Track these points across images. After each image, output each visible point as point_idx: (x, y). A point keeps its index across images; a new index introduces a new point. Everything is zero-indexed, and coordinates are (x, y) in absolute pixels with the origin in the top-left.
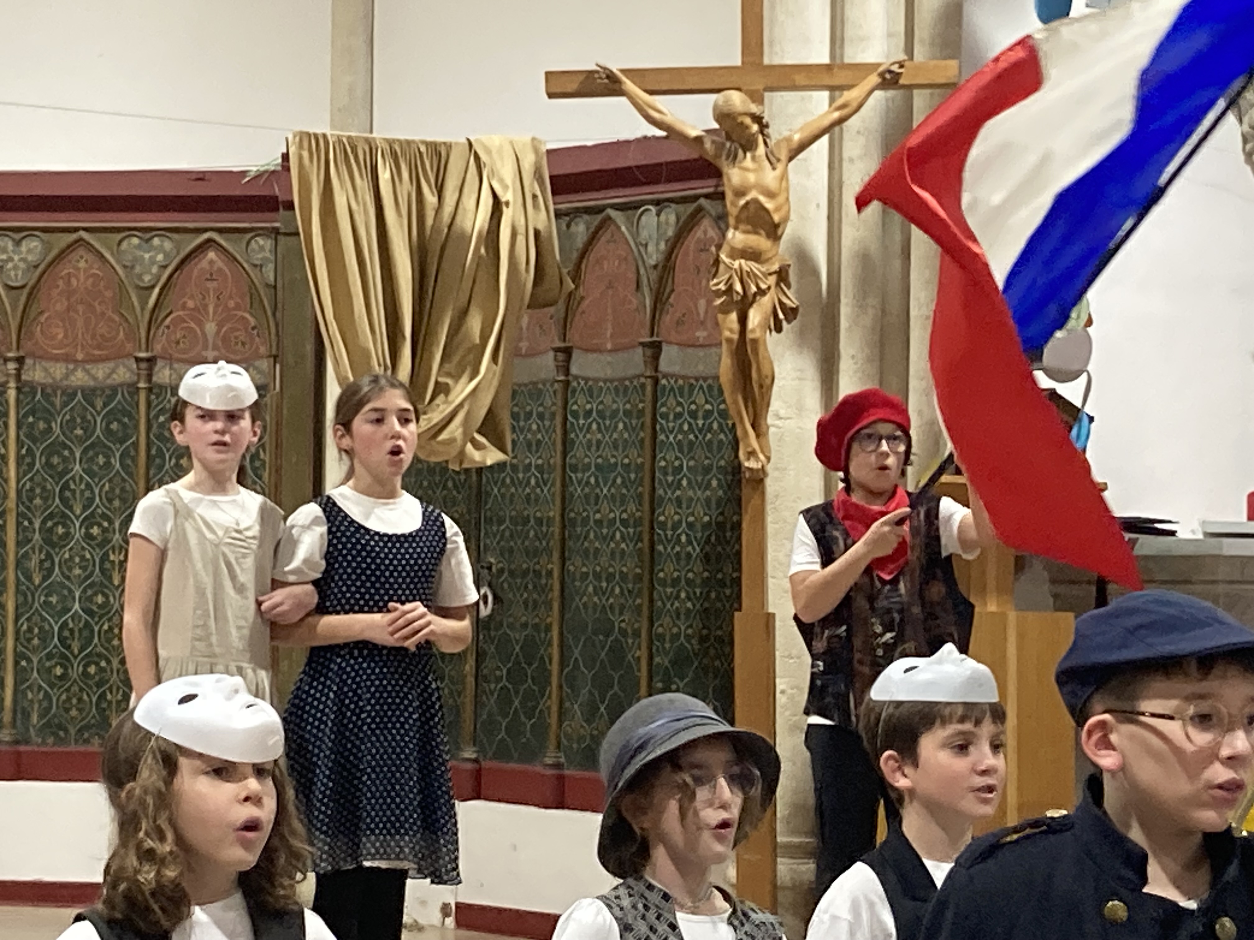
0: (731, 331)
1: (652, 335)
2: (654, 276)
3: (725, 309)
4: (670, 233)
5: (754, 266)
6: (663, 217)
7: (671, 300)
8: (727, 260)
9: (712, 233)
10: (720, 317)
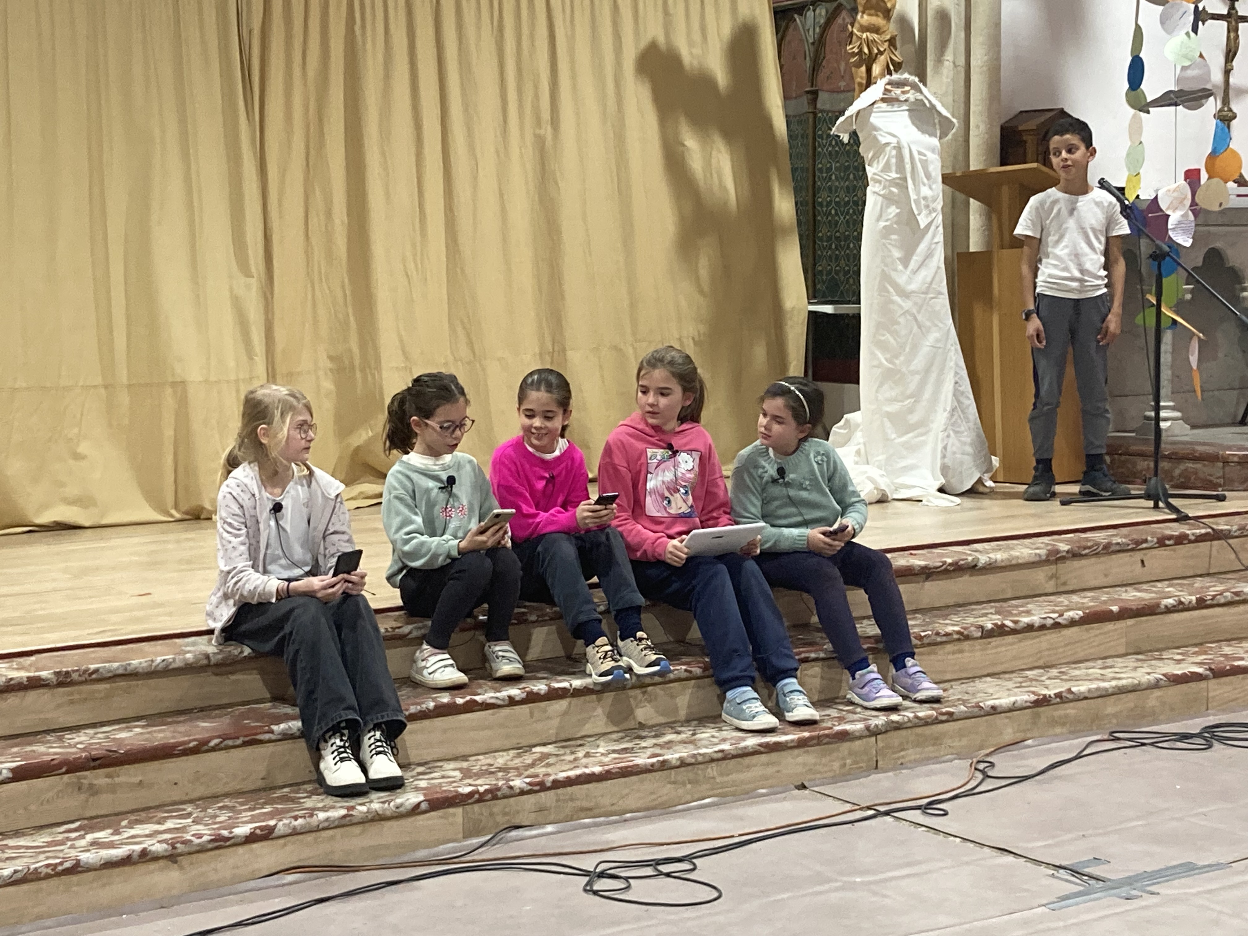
0: (861, 78)
1: (812, 86)
2: (812, 49)
3: (858, 65)
4: (822, 21)
5: (875, 36)
6: (817, 11)
7: (823, 64)
8: (859, 34)
9: (848, 20)
10: (853, 69)
